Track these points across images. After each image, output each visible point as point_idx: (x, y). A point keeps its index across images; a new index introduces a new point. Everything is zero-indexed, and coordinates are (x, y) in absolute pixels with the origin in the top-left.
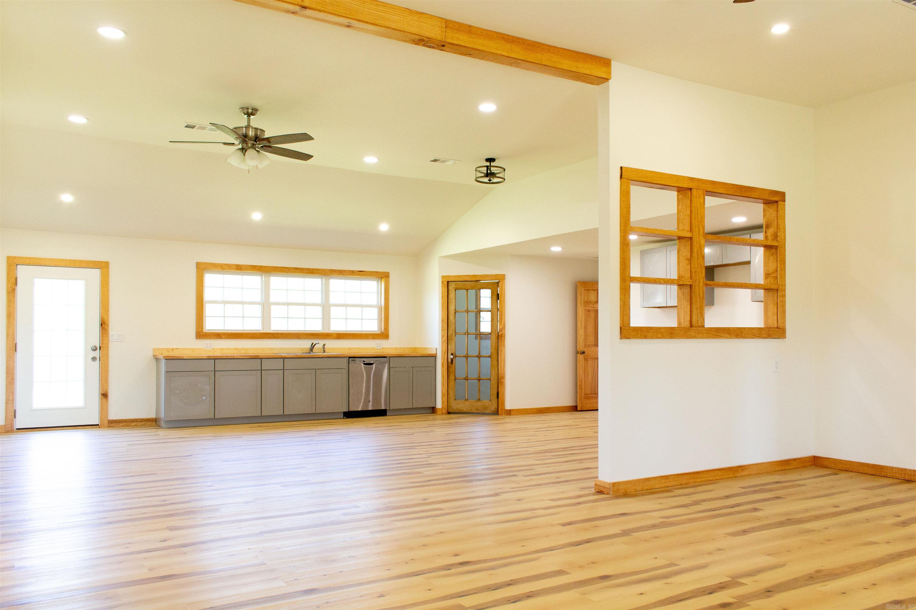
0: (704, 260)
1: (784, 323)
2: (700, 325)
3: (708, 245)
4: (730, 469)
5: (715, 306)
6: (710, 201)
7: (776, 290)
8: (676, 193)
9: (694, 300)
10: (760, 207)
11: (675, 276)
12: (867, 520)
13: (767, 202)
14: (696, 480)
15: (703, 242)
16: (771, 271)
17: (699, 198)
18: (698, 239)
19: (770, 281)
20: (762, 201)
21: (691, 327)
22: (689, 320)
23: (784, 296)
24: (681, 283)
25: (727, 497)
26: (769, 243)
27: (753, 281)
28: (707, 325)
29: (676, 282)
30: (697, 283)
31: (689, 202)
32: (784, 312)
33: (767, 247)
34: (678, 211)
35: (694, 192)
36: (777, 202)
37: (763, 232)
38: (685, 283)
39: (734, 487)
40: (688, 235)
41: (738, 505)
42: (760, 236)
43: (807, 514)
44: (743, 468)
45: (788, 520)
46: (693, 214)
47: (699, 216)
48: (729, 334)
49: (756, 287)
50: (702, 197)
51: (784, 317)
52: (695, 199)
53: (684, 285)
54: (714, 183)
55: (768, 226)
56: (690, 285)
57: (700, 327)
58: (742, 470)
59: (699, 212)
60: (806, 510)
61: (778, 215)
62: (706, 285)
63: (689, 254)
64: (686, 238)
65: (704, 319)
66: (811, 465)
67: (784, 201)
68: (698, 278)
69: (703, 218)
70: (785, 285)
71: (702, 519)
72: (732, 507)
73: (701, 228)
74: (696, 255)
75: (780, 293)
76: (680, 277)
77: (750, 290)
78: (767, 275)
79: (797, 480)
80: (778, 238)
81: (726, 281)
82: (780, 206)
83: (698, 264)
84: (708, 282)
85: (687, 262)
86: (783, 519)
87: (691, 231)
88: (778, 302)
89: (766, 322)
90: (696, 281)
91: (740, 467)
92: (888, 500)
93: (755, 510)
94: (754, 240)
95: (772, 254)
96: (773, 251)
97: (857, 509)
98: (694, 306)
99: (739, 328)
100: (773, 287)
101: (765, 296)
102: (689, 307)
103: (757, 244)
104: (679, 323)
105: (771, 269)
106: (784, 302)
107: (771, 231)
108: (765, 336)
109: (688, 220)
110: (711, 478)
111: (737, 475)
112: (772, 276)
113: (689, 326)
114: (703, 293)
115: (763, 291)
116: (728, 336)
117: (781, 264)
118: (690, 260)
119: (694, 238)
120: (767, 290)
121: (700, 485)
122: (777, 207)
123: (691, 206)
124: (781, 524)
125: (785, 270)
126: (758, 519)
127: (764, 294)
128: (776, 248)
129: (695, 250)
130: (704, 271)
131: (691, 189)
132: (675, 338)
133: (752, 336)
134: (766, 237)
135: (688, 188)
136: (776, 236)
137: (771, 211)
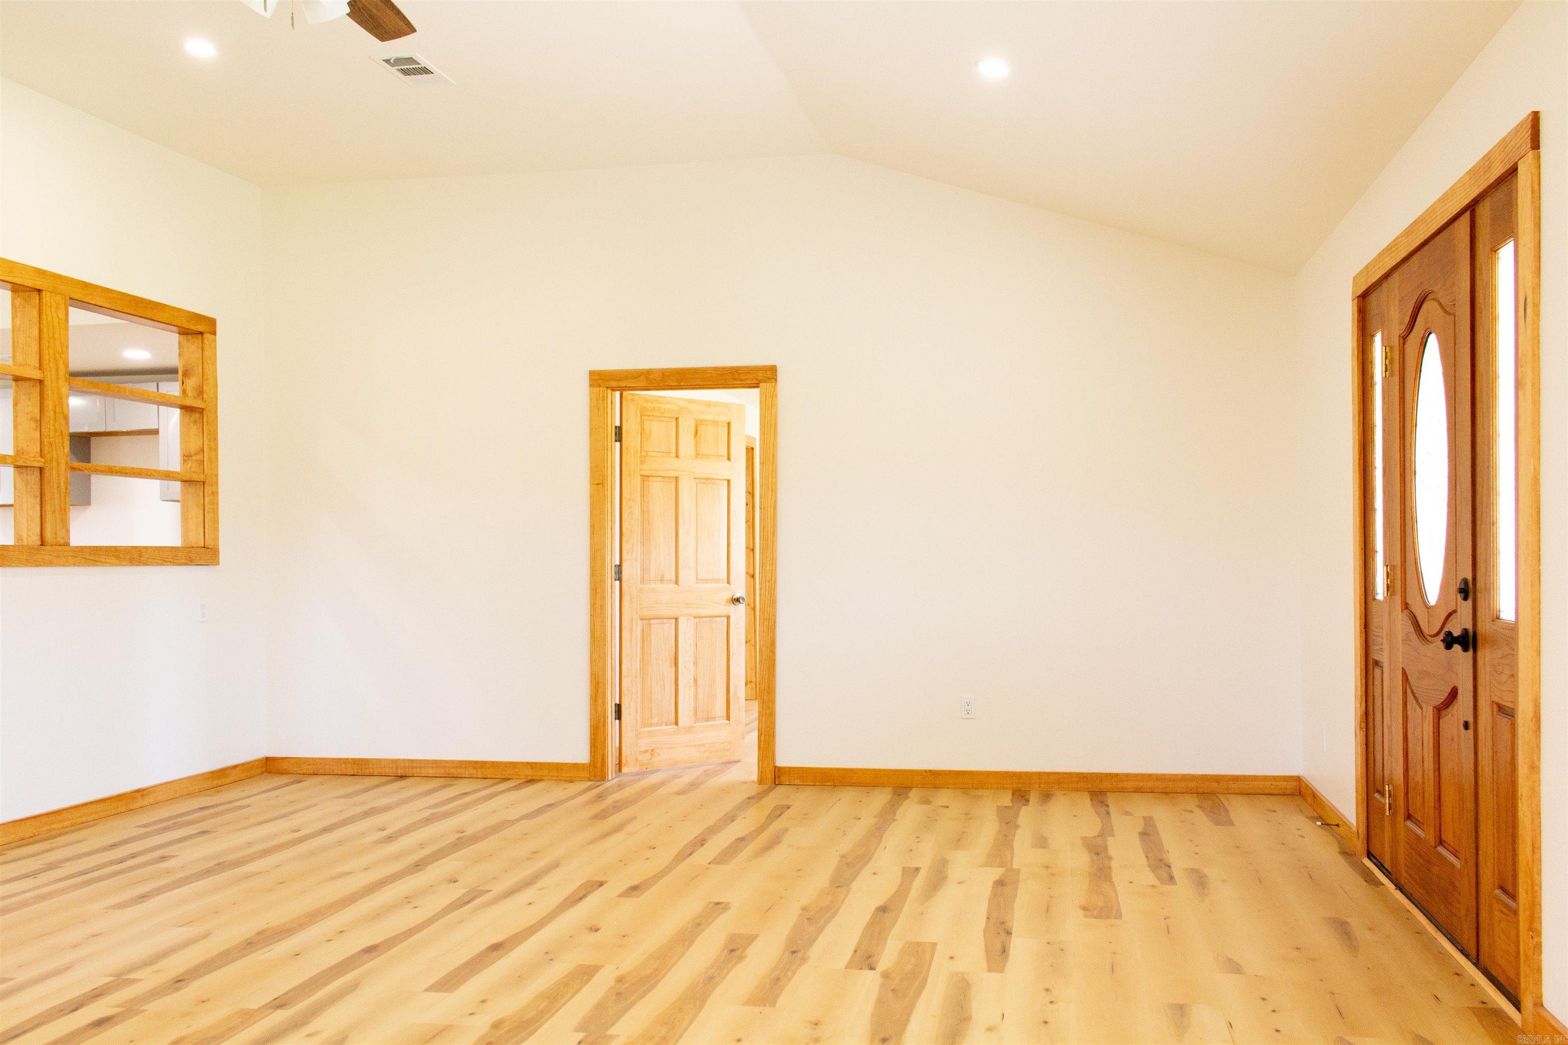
0: (67, 423)
1: (216, 539)
2: (62, 541)
3: (73, 395)
4: (120, 798)
5: (92, 506)
6: (78, 317)
7: (202, 483)
8: (9, 293)
9: (48, 496)
10: (172, 339)
11: (11, 452)
12: (340, 843)
13: (185, 332)
14: (53, 827)
15: (64, 389)
16: (193, 451)
17: (57, 308)
18: (56, 383)
19: (191, 467)
20: (176, 329)
21: (42, 545)
22: (39, 533)
23: (215, 494)
24: (20, 463)
25: (113, 846)
26: (189, 402)
27: (163, 467)
28: (73, 543)
29: (9, 460)
30: (55, 464)
31: (35, 313)
32: (216, 521)
33: (186, 409)
34: (13, 327)
35: (46, 296)
36: (201, 333)
37: (177, 381)
38: (29, 464)
39: (127, 827)
40: (37, 375)
41: (133, 856)
42: (172, 388)
43: (250, 851)
44: (145, 792)
45: (218, 864)
46: (45, 336)
47: (58, 342)
48: (118, 557)
49: (167, 476)
50: (62, 307)
51: (216, 529)
52: (49, 312)
53: (26, 467)
54: (85, 285)
55: (186, 374)
56: (40, 468)
57: (60, 545)
58: (143, 796)
59: (57, 336)
60: (249, 844)
61: (204, 356)
62: (73, 469)
63: (37, 411)
64: (30, 379)
65: (68, 531)
66: (262, 773)
67: (214, 333)
68: (55, 456)
69: (65, 347)
70: (217, 476)
71: (63, 891)
72: (122, 861)
73: (62, 367)
74: (51, 413)
75: (208, 489)
76: (19, 453)
77: (158, 482)
78: (186, 457)
79: (239, 800)
80: (205, 396)
81: (111, 464)
82: (206, 342)
83: (55, 431)
84: (76, 464)
85: (34, 425)
86: (211, 864)
87: (41, 368)
88: (206, 504)
89: (185, 534)
90: (51, 460)
91: (138, 791)
92: (372, 808)
93: (163, 858)
94: (164, 395)
95: (195, 422)
96: (197, 416)
97: (327, 830)
98: (48, 508)
99: (136, 547)
100: (195, 477)
101: (183, 493)
102: (38, 508)
103: (167, 402)
104: (18, 537)
105: (194, 446)
106: (215, 505)
107: (192, 382)
108: (183, 561)
109: (35, 348)
110: (84, 819)
111: (134, 807)
112: (194, 458)
113: (39, 543)
114: (66, 483)
115: (179, 482)
116: (117, 562)
117: (209, 440)
118: (40, 422)
119: (47, 382)
120: (187, 482)
121: (60, 835)
122: (203, 342)
123: (40, 323)
124: (207, 873)
125: (216, 450)
126: (168, 872)
127: (182, 491)
128: (201, 411)
129: (49, 404)
130: (67, 443)
131: (39, 291)
132: (10, 566)
133: (160, 562)
134: (184, 392)
135: (34, 289)
136: (200, 392)
137: (193, 346)
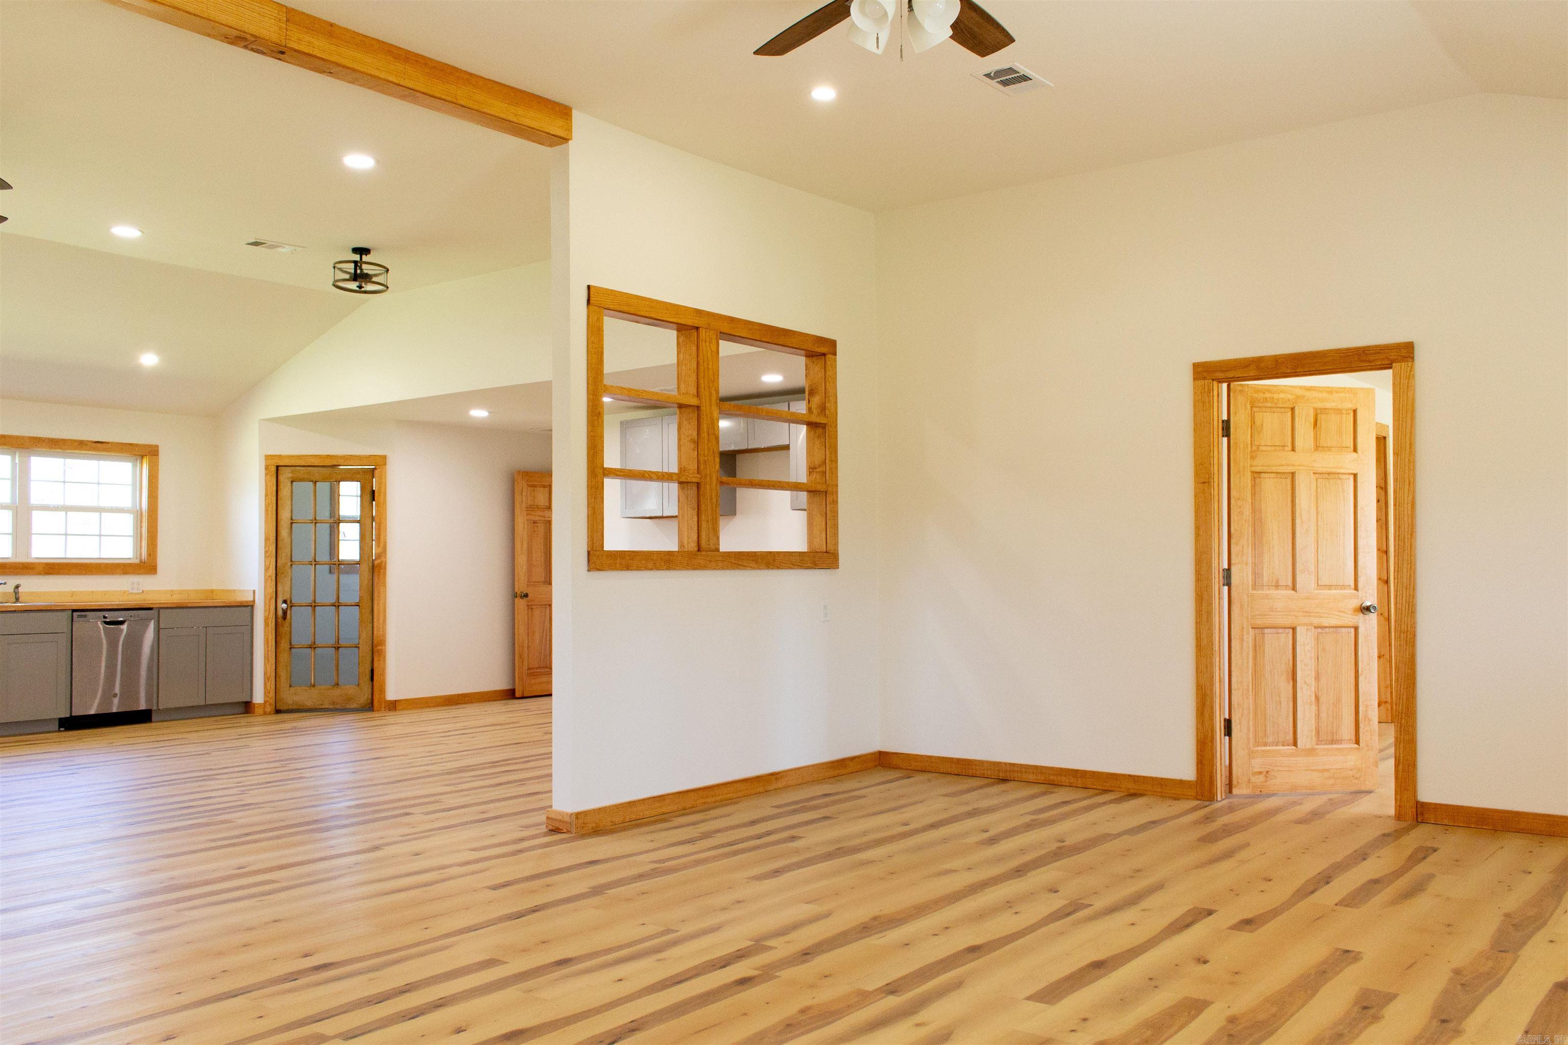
0: (718, 443)
1: (836, 544)
2: (713, 547)
3: (724, 418)
4: (758, 779)
5: (737, 516)
6: (727, 348)
7: (824, 493)
8: (675, 332)
9: (703, 507)
10: (800, 361)
11: (674, 469)
12: (945, 840)
13: (811, 355)
14: (708, 800)
15: (716, 413)
16: (817, 463)
17: (710, 342)
18: (710, 408)
19: (816, 478)
20: (803, 352)
21: (699, 550)
22: (696, 540)
23: (835, 502)
24: (683, 479)
25: (753, 823)
26: (814, 419)
27: (793, 479)
28: (723, 548)
29: (675, 477)
30: (708, 479)
31: (694, 348)
32: (836, 526)
33: (811, 425)
34: (678, 362)
35: (702, 332)
36: (824, 355)
37: (804, 399)
38: (689, 480)
39: (764, 806)
40: (694, 401)
41: (769, 833)
42: (800, 407)
43: (865, 839)
44: (778, 776)
45: (839, 849)
46: (702, 368)
47: (711, 373)
48: (756, 562)
49: (795, 487)
50: (714, 341)
51: (836, 534)
52: (704, 344)
53: (688, 482)
54: (732, 320)
55: (812, 393)
56: (698, 483)
57: (712, 551)
58: (777, 779)
59: (710, 367)
60: (865, 833)
61: (827, 376)
62: (722, 483)
63: (695, 434)
64: (690, 406)
65: (718, 538)
66: (876, 766)
67: (835, 354)
68: (708, 472)
69: (716, 375)
70: (837, 486)
71: (715, 858)
72: (759, 837)
73: (714, 392)
74: (706, 434)
75: (829, 498)
76: (682, 470)
77: (789, 492)
78: (811, 469)
79: (856, 790)
80: (827, 412)
81: (750, 477)
82: (828, 362)
83: (709, 449)
84: (725, 479)
85: (692, 446)
86: (831, 848)
87: (698, 395)
88: (828, 512)
89: (810, 541)
90: (706, 476)
91: (772, 774)
92: (974, 809)
93: (793, 838)
94: (793, 414)
95: (819, 437)
96: (820, 431)
97: (933, 826)
98: (703, 517)
99: (771, 552)
100: (819, 487)
101: (810, 503)
102: (696, 519)
103: (795, 419)
104: (681, 544)
105: (817, 460)
106: (835, 513)
107: (816, 400)
108: (809, 565)
109: (693, 378)
110: (730, 796)
111: (769, 788)
112: (818, 470)
113: (696, 549)
114: (717, 496)
115: (806, 493)
116: (755, 565)
117: (831, 453)
118: (697, 443)
119: (703, 408)
120: (812, 492)
121: (714, 808)
122: (825, 361)
123: (697, 356)
124: (829, 856)
125: (836, 462)
126: (797, 851)
127: (808, 499)
128: (823, 426)
129: (704, 427)
130: (718, 460)
131: (697, 328)
132: (675, 569)
133: (790, 566)
134: (810, 409)
135: (694, 326)
136: (823, 409)
137: (817, 368)
